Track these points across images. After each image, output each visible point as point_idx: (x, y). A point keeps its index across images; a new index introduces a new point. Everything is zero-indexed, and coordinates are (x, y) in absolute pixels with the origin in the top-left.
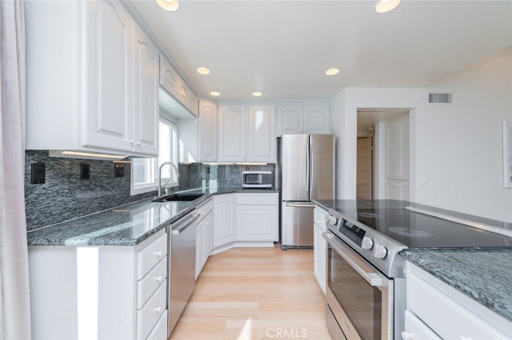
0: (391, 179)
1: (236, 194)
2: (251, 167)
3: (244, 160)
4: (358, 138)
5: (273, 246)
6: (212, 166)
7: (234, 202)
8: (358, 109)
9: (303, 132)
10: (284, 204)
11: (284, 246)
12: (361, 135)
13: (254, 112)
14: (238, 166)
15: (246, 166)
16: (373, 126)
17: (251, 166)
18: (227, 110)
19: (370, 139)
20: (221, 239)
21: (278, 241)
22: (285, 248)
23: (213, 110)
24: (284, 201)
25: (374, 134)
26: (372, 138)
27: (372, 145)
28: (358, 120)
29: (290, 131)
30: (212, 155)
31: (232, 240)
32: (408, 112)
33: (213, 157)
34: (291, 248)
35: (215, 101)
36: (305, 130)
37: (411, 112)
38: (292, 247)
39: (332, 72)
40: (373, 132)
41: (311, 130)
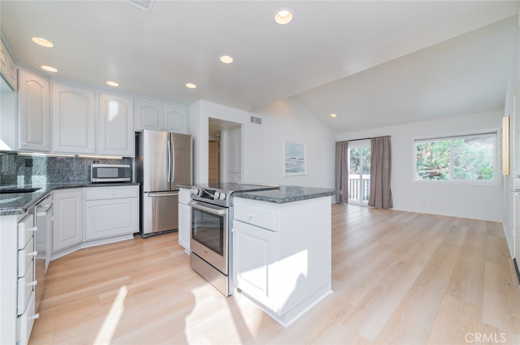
0: (231, 172)
1: (84, 189)
2: (100, 161)
3: (94, 152)
4: (210, 141)
5: (133, 238)
6: (36, 157)
7: (82, 198)
8: (209, 118)
9: (163, 130)
10: (145, 196)
11: (145, 234)
12: (211, 139)
13: (106, 101)
14: (82, 159)
15: (94, 159)
16: (220, 133)
17: (102, 159)
18: (66, 92)
19: (217, 143)
20: (63, 240)
21: (139, 231)
22: (147, 236)
23: (43, 88)
24: (146, 192)
25: (220, 139)
26: (219, 142)
27: (219, 148)
28: (209, 126)
29: (150, 127)
30: (42, 143)
31: (79, 241)
32: (240, 126)
33: (44, 145)
34: (153, 236)
35: (47, 76)
36: (165, 128)
37: (242, 126)
38: (154, 234)
39: (191, 86)
40: (220, 137)
41: (170, 129)
